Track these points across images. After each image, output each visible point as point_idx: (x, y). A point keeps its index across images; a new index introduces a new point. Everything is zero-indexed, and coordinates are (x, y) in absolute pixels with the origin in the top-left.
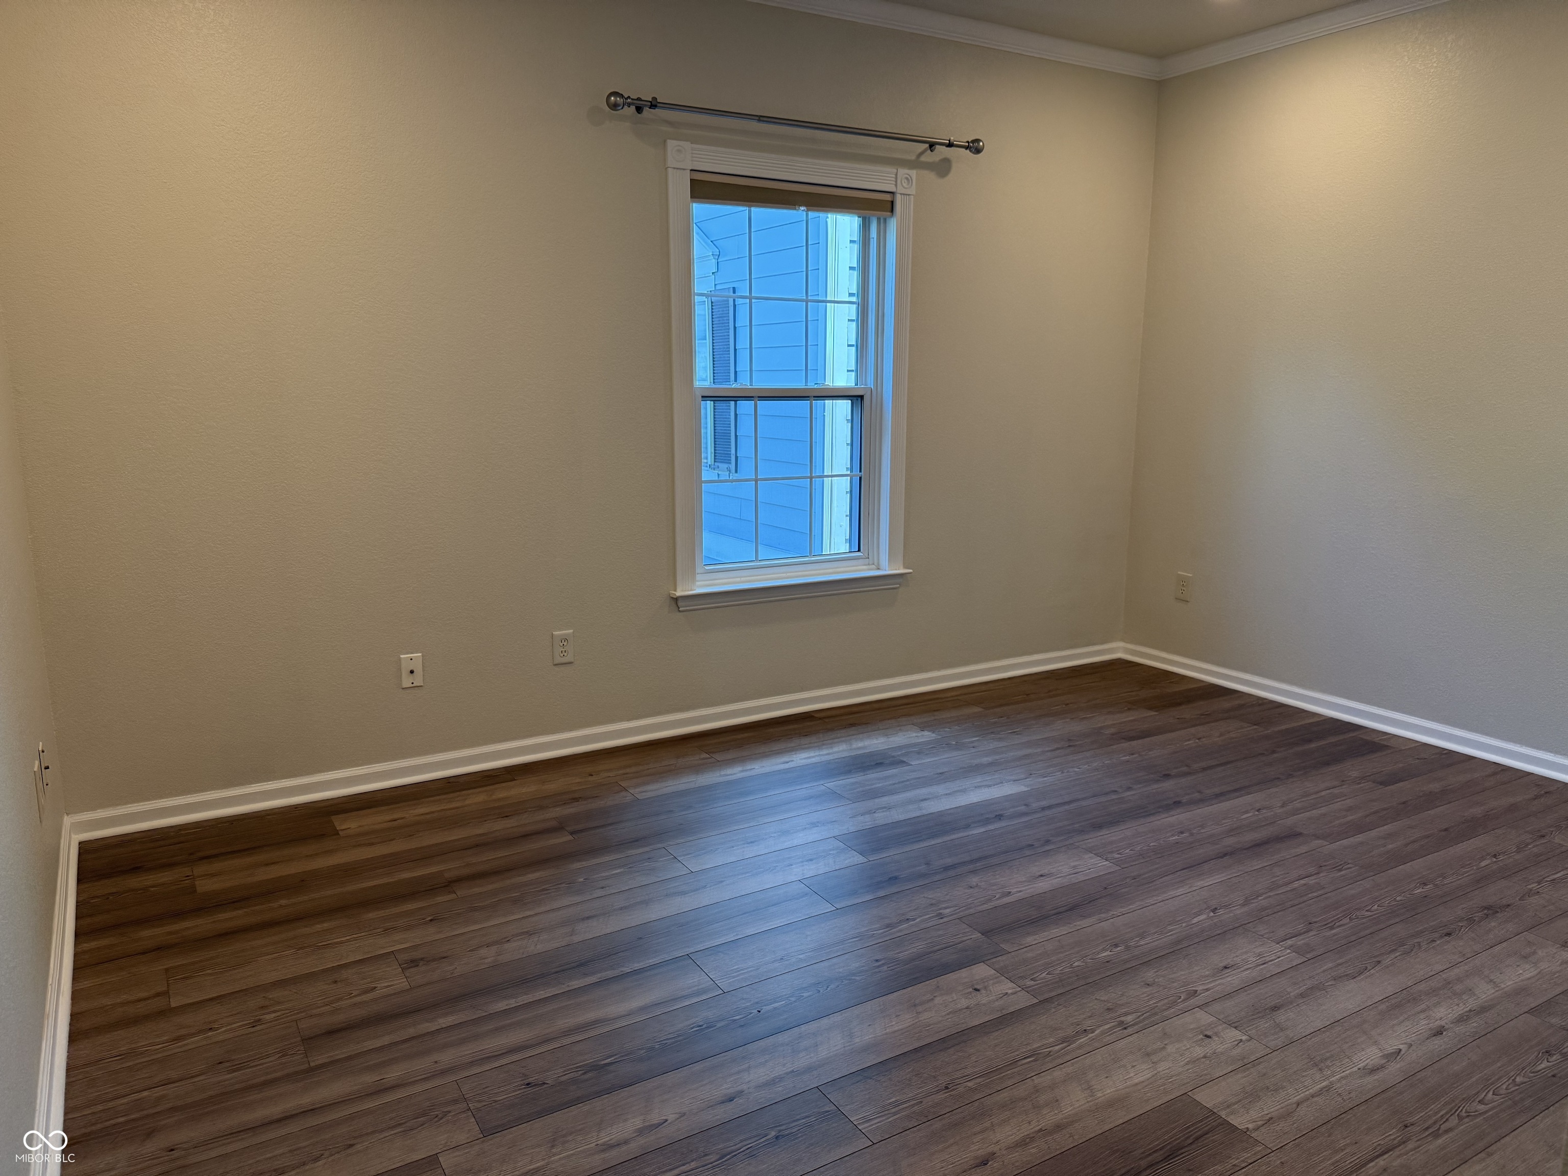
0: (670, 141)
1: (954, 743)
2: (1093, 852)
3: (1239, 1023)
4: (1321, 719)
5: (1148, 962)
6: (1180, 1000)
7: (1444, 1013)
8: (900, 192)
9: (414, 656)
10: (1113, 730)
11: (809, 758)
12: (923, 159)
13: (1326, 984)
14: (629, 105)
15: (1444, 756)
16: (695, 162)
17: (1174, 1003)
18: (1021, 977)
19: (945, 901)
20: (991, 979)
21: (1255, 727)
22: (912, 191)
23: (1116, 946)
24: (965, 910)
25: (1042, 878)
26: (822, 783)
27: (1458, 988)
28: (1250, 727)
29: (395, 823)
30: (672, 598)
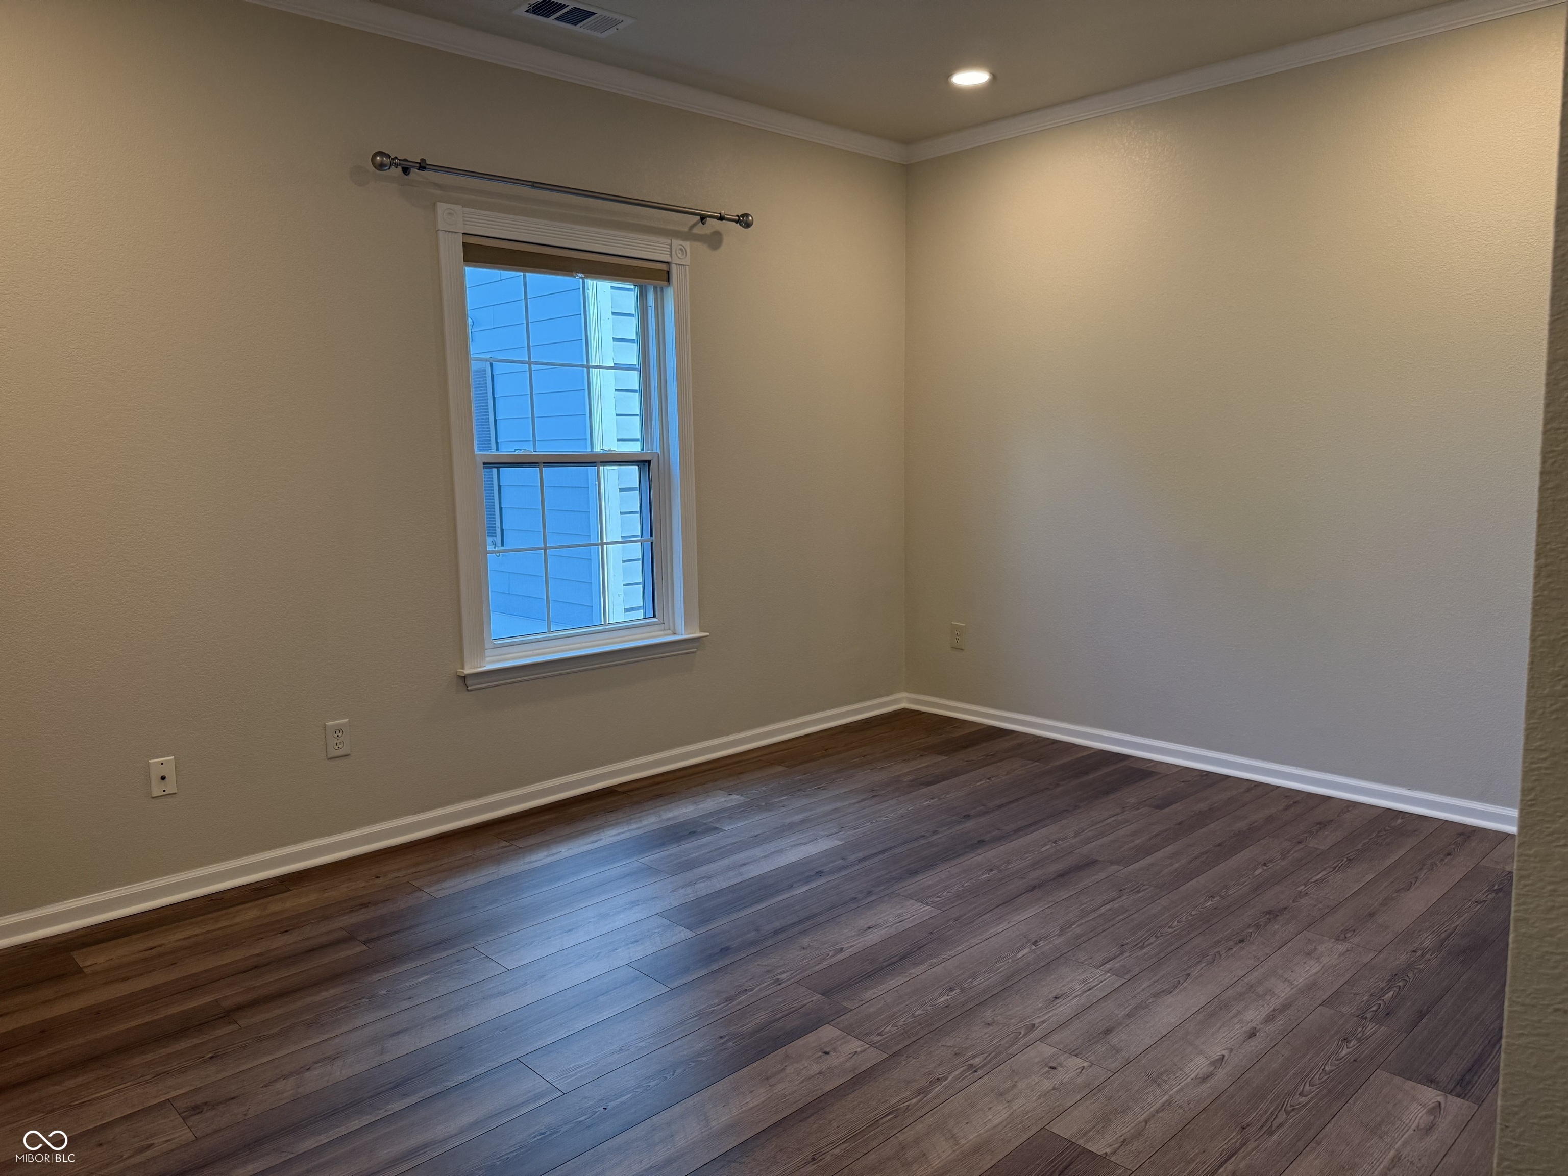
0: (440, 203)
1: (764, 804)
2: (914, 898)
3: (1078, 1050)
4: (1092, 752)
5: (984, 1002)
6: (1021, 1035)
7: (1254, 1015)
8: (675, 263)
9: (166, 760)
10: (910, 777)
11: (619, 834)
12: (696, 231)
13: (1147, 1002)
14: (396, 166)
15: (1204, 778)
16: (468, 226)
17: (1016, 1040)
18: (867, 1034)
19: (780, 967)
20: (838, 1040)
21: (1037, 763)
22: (687, 261)
23: (951, 989)
24: (801, 973)
25: (871, 930)
26: (635, 859)
27: (1260, 990)
28: (1031, 764)
29: (153, 952)
30: (459, 676)
